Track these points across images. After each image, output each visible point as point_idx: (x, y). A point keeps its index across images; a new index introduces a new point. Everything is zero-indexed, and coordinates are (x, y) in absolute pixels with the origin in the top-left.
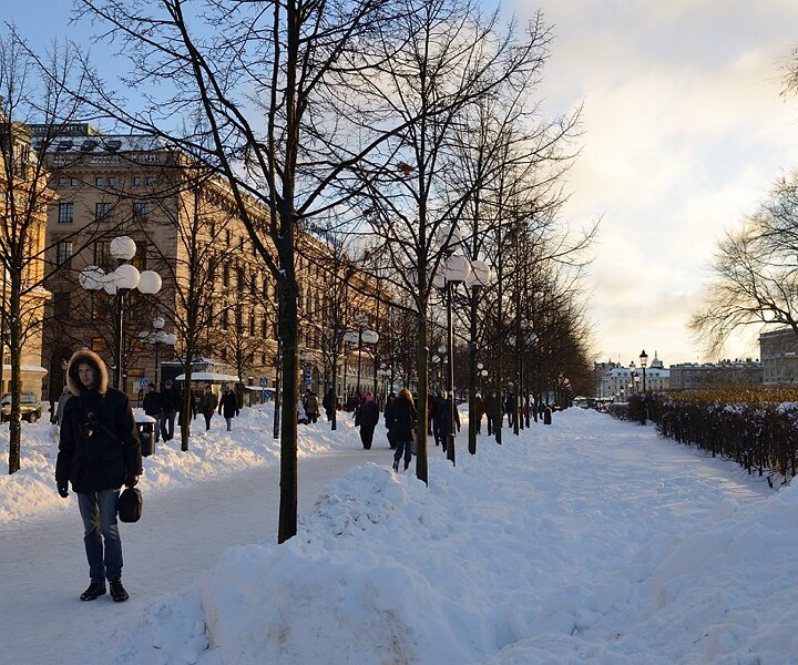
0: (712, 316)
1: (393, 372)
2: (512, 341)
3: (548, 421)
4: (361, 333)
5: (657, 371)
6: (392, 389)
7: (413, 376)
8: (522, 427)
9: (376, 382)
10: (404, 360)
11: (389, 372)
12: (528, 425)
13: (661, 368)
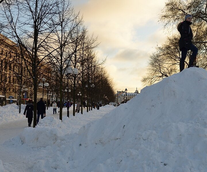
0: (148, 78)
1: (52, 94)
2: (87, 86)
3: (98, 109)
4: (44, 83)
5: (136, 94)
6: (52, 99)
7: (59, 95)
8: (90, 110)
9: (48, 97)
10: (56, 91)
11: (51, 94)
12: (92, 110)
13: (138, 93)
